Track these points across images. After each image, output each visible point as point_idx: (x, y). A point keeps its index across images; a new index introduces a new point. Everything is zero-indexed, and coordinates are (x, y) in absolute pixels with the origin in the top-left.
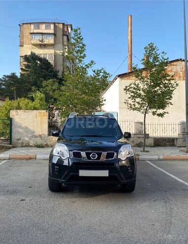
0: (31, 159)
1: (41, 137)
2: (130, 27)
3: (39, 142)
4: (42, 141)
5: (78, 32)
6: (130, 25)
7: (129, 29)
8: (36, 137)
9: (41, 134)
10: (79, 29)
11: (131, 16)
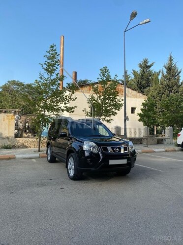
0: (10, 159)
1: (8, 139)
2: (62, 46)
3: (7, 143)
4: (9, 143)
5: (54, 48)
6: (62, 44)
7: (62, 48)
8: (3, 138)
9: (8, 136)
10: (55, 46)
11: (63, 37)
